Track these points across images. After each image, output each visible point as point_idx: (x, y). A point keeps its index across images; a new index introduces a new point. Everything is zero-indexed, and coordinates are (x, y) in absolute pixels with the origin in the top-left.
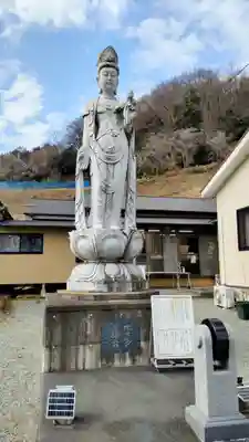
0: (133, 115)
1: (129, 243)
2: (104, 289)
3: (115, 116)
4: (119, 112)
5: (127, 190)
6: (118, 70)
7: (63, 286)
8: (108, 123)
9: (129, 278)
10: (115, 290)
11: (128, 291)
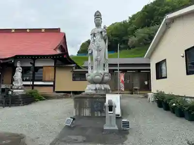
0: (106, 33)
1: (103, 77)
2: (94, 92)
3: (100, 35)
4: (101, 32)
6: (101, 18)
7: (84, 92)
10: (98, 92)
11: (103, 93)
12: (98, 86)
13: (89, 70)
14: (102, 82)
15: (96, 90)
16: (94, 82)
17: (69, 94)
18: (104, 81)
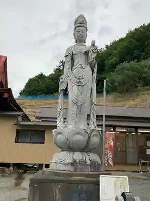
1: (90, 138)
2: (72, 169)
5: (92, 102)
6: (87, 28)
8: (80, 61)
9: (89, 162)
10: (79, 170)
11: (88, 171)
12: (78, 156)
13: (60, 123)
14: (86, 148)
15: (74, 163)
16: (69, 147)
17: (6, 169)
18: (91, 146)
